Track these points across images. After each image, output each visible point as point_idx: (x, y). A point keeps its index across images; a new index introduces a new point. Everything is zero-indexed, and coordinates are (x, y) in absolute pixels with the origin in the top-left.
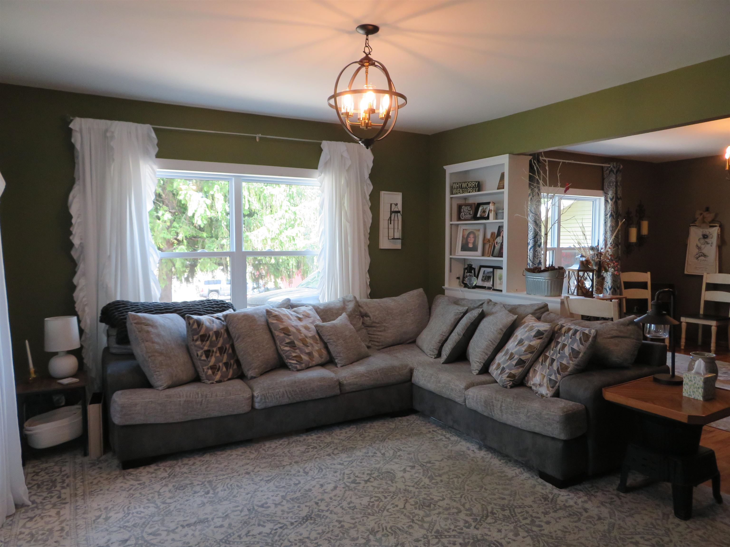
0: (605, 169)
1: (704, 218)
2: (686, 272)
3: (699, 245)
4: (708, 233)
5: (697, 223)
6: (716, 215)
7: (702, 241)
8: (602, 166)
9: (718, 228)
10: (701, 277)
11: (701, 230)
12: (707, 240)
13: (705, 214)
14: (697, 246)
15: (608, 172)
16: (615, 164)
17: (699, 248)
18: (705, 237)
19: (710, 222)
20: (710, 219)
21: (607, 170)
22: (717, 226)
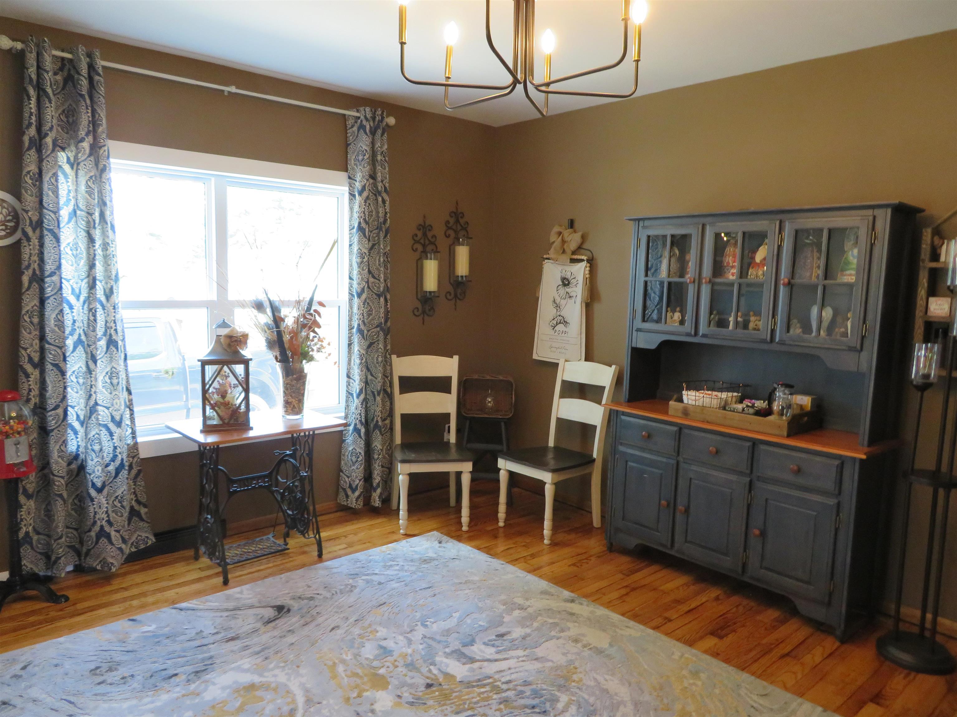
0: (350, 122)
1: (564, 242)
2: (535, 357)
3: (558, 300)
4: (568, 276)
5: (552, 253)
6: (584, 238)
7: (562, 291)
8: (344, 115)
9: (584, 264)
10: (555, 366)
11: (560, 268)
12: (568, 290)
13: (567, 233)
14: (554, 301)
15: (355, 129)
16: (368, 109)
17: (557, 306)
18: (566, 282)
19: (574, 253)
20: (573, 246)
21: (352, 127)
22: (582, 260)
